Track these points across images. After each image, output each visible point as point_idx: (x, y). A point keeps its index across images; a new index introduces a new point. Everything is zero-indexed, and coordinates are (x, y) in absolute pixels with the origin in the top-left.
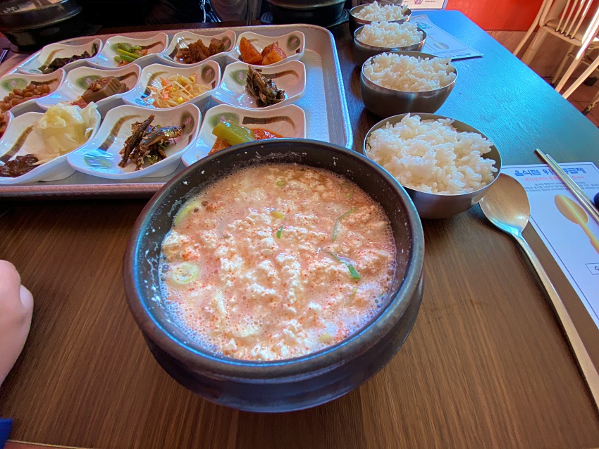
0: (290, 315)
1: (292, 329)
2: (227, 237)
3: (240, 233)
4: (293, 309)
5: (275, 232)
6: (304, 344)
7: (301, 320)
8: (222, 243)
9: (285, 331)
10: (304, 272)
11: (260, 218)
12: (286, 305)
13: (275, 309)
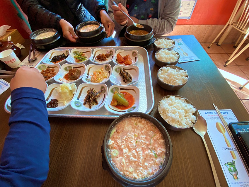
0: (141, 166)
1: (141, 170)
2: (123, 142)
3: (127, 141)
4: (141, 165)
5: (136, 141)
6: (144, 174)
7: (143, 168)
8: (122, 144)
9: (140, 170)
10: (144, 155)
11: (131, 136)
12: (140, 164)
13: (137, 165)
